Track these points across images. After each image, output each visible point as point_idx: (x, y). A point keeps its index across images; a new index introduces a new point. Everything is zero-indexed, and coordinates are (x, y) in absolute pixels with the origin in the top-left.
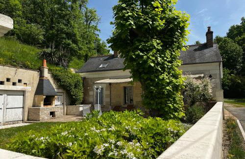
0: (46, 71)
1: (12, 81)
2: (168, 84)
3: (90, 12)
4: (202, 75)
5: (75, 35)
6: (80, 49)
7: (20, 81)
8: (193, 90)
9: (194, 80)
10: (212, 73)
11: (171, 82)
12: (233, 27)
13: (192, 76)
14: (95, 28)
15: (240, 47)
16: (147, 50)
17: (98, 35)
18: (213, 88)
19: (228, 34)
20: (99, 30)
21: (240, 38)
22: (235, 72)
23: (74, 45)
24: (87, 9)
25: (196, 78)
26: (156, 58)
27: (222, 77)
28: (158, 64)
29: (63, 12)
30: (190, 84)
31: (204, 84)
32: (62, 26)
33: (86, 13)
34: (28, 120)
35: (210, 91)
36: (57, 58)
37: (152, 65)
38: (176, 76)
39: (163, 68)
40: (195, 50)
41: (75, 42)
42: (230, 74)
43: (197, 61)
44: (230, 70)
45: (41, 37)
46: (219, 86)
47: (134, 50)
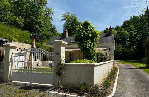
0: (34, 44)
1: (21, 49)
2: (92, 53)
3: (48, 9)
4: (106, 49)
5: (41, 23)
6: (43, 31)
7: (24, 49)
8: (101, 55)
9: (102, 51)
10: (110, 47)
11: (93, 53)
12: (126, 21)
13: (101, 49)
14: (51, 18)
15: (128, 33)
16: (86, 43)
17: (52, 22)
18: (110, 55)
19: (123, 25)
20: (53, 20)
21: (128, 28)
22: (125, 46)
23: (40, 29)
24: (46, 7)
25: (103, 50)
26: (89, 46)
27: (115, 50)
28: (89, 47)
29: (34, 10)
30: (100, 53)
31: (106, 53)
32: (34, 18)
33: (46, 10)
34: (27, 67)
35: (108, 56)
36: (38, 38)
37: (88, 47)
38: (94, 51)
39: (91, 48)
40: (104, 37)
41: (41, 27)
42: (122, 47)
43: (104, 42)
44: (122, 45)
45: (22, 24)
46: (113, 54)
47: (83, 43)
